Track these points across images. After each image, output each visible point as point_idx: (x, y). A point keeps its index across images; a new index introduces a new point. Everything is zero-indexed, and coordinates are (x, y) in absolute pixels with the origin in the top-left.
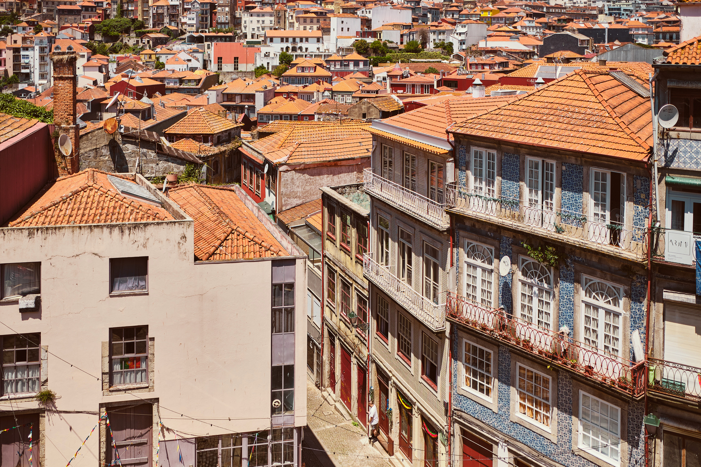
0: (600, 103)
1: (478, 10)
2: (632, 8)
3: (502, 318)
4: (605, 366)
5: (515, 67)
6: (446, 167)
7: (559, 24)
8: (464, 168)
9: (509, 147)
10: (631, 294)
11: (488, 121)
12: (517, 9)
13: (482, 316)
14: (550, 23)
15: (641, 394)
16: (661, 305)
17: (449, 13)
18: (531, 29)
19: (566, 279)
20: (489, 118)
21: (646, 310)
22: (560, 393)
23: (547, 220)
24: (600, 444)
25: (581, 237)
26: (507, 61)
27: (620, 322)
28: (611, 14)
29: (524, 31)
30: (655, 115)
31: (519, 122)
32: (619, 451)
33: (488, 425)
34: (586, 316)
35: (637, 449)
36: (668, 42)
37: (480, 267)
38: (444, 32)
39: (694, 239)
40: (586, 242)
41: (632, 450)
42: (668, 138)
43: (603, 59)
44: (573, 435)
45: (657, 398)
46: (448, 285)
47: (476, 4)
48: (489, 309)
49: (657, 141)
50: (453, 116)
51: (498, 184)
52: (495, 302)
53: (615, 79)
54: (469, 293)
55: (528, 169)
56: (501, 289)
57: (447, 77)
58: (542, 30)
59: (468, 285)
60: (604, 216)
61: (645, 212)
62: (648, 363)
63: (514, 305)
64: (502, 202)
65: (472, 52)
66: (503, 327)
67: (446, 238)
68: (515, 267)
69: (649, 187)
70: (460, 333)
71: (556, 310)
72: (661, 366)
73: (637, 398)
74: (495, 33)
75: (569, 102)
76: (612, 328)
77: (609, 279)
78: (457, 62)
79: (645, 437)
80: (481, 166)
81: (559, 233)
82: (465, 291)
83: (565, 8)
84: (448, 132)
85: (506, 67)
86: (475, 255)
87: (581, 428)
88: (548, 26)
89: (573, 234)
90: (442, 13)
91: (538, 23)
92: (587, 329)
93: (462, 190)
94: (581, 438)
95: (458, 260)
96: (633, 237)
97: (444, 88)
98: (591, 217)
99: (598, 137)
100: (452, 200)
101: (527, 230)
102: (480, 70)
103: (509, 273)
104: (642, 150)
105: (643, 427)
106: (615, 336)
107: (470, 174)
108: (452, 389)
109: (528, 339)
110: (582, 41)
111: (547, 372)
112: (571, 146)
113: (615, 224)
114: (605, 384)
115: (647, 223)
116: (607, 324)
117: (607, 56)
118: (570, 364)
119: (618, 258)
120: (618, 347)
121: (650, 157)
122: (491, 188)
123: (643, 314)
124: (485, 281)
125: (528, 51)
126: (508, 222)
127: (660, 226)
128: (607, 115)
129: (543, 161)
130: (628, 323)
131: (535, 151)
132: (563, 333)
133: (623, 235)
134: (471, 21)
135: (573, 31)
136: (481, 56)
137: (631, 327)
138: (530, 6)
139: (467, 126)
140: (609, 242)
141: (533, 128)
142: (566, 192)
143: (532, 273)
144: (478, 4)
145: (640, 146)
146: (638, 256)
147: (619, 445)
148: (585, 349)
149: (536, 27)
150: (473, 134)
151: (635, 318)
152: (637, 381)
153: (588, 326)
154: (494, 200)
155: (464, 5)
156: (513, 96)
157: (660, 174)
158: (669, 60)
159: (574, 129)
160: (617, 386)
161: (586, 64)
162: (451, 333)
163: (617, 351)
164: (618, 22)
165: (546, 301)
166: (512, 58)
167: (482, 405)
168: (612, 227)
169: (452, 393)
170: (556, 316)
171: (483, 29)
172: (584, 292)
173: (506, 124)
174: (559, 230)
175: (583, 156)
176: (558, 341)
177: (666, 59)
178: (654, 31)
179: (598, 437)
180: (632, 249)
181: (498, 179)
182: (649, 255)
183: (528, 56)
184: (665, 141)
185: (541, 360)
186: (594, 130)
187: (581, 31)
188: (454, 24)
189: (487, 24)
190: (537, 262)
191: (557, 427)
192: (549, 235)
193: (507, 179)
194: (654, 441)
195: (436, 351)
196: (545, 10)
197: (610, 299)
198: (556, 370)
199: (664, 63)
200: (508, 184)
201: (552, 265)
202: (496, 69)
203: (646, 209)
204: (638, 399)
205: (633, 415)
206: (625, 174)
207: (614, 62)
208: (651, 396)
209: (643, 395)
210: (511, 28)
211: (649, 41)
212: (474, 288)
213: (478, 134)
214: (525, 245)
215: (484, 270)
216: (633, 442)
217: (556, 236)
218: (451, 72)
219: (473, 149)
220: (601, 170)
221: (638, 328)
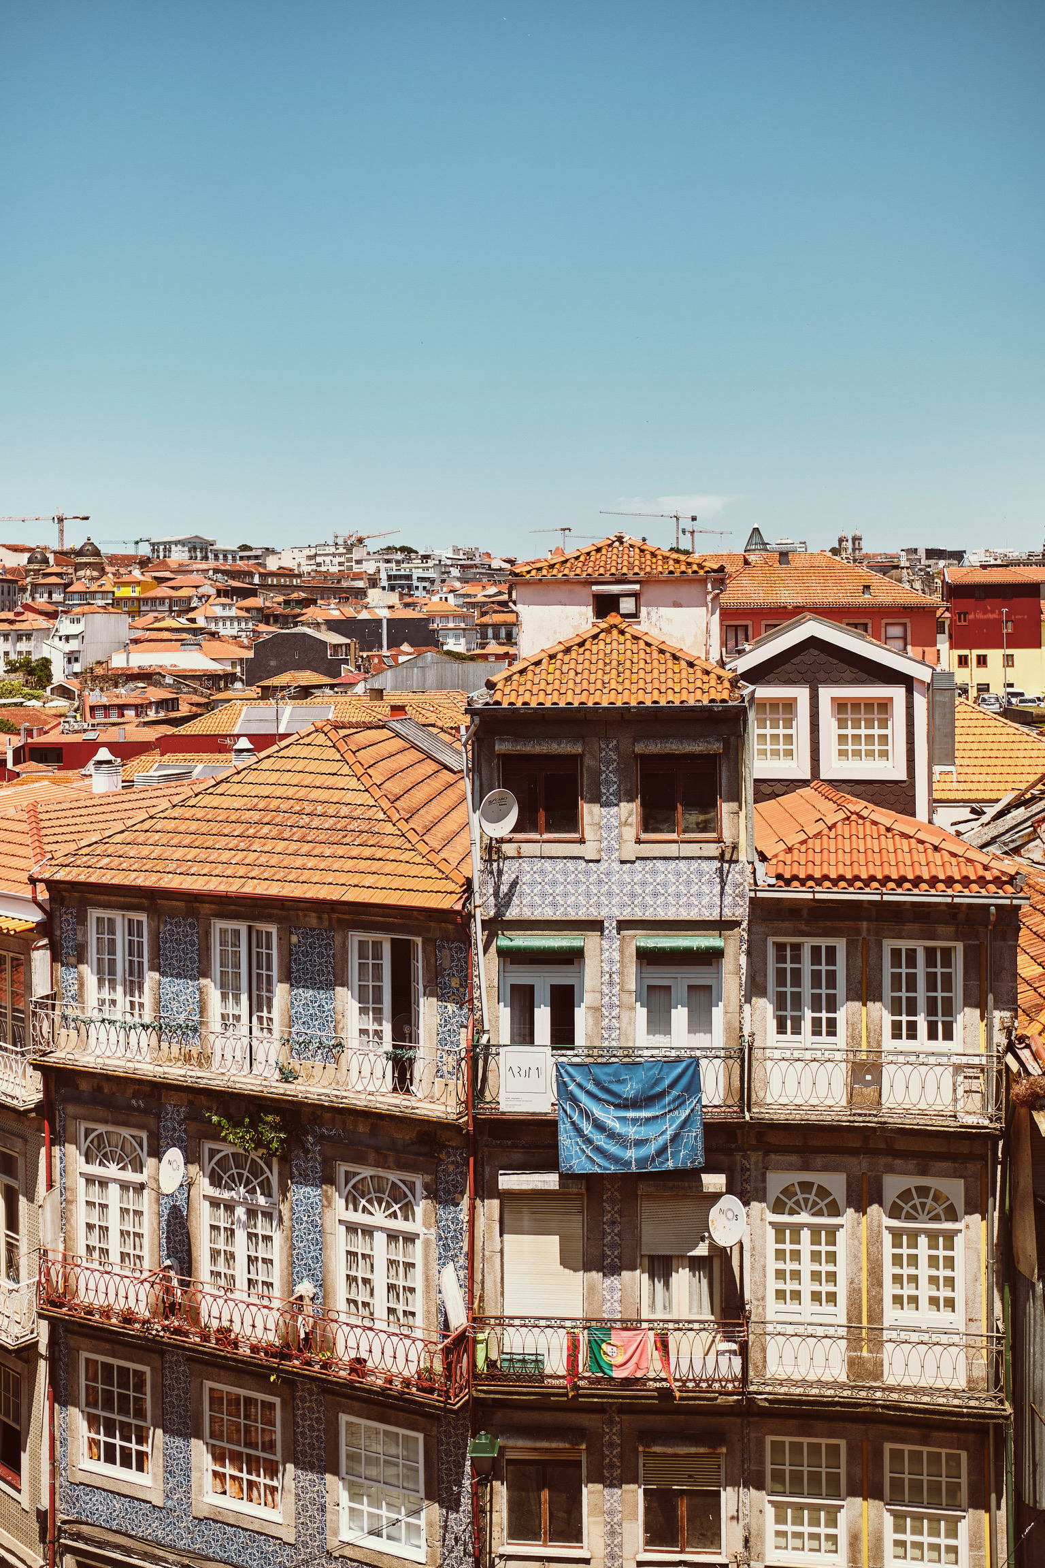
0: (367, 790)
1: (108, 582)
2: (434, 575)
3: (167, 1288)
4: (389, 1352)
5: (194, 709)
6: (29, 961)
7: (288, 611)
8: (73, 960)
9: (174, 903)
10: (437, 1190)
11: (127, 848)
12: (196, 578)
13: (122, 1293)
14: (268, 608)
15: (462, 1395)
16: (496, 1203)
17: (40, 590)
18: (228, 623)
19: (305, 1179)
20: (128, 840)
21: (467, 1218)
22: (300, 1430)
23: (260, 1056)
24: (384, 1522)
25: (334, 1085)
26: (175, 696)
27: (417, 1253)
28: (392, 588)
29: (212, 627)
30: (474, 812)
31: (197, 844)
32: (423, 1526)
33: (143, 1540)
34: (348, 1252)
35: (458, 1512)
36: (503, 644)
37: (115, 1180)
38: (29, 637)
39: (553, 1060)
40: (345, 1094)
41: (447, 1518)
42: (499, 857)
43: (377, 686)
44: (328, 1516)
45: (492, 1396)
46: (41, 1234)
47: (103, 569)
48: (137, 1274)
49: (478, 865)
50: (46, 840)
51: (151, 989)
52: (152, 1255)
53: (398, 735)
54: (91, 1244)
55: (218, 948)
56: (164, 1224)
57: (37, 739)
58: (250, 625)
59: (90, 1227)
60: (378, 1034)
61: (460, 1015)
62: (474, 1328)
63: (194, 1254)
64: (161, 1028)
65: (95, 679)
66: (170, 1309)
67: (35, 1124)
68: (194, 1169)
69: (466, 963)
70: (74, 1341)
71: (285, 1249)
72: (498, 1329)
73: (454, 1405)
74: (148, 635)
75: (302, 793)
76: (401, 1269)
77: (392, 1165)
78: (61, 704)
79: (471, 1484)
80: (112, 951)
81: (287, 1082)
82: (81, 1240)
83: (299, 576)
84: (33, 881)
85: (173, 710)
86: (105, 1155)
87: (344, 1496)
88: (265, 616)
89: (317, 1079)
90: (23, 590)
91: (241, 609)
92: (351, 1279)
93: (69, 1012)
94: (344, 1516)
95: (64, 1171)
96: (438, 1071)
97: (32, 765)
98: (352, 1039)
99: (363, 865)
100: (46, 1035)
101: (218, 1083)
102: (114, 719)
103: (181, 1185)
104: (451, 887)
105: (468, 1463)
106: (408, 1284)
107: (88, 973)
108: (57, 1476)
109: (226, 1324)
110: (336, 647)
111: (271, 1389)
112: (309, 889)
113: (401, 1047)
114: (390, 1389)
115: (464, 1038)
116: (391, 1262)
117: (386, 680)
118: (317, 1363)
119: (410, 1118)
120: (414, 1306)
121: (468, 899)
122: (136, 999)
123: (461, 1228)
124: (127, 1210)
125: (221, 673)
126: (176, 1072)
127: (489, 1041)
128: (382, 816)
129: (250, 928)
130: (432, 1251)
131: (232, 907)
132: (301, 1298)
133: (418, 1068)
134: (92, 608)
135: (317, 625)
136: (116, 687)
137: (440, 1259)
138: (224, 572)
139: (78, 863)
140: (390, 1087)
141: (226, 856)
142: (301, 991)
143: (232, 1178)
144: (108, 569)
145: (447, 878)
146: (449, 1110)
147: (423, 1514)
148: (347, 1324)
149: (239, 619)
150: (92, 879)
151: (446, 1238)
152: (453, 1371)
153: (353, 1273)
154: (142, 1025)
155: (76, 571)
156: (185, 782)
157: (486, 932)
158: (498, 697)
159: (315, 852)
160: (414, 1390)
161: (342, 700)
162: (52, 1343)
163: (413, 1314)
164: (407, 605)
165: (265, 1233)
166: (185, 690)
167: (126, 1496)
168: (396, 1055)
169: (57, 1485)
170: (285, 1264)
171: (119, 626)
172: (343, 1201)
173: (168, 852)
174: (287, 1076)
175: (333, 910)
176: (292, 1316)
177: (491, 696)
178: (477, 622)
179: (379, 1507)
180: (437, 1095)
181: (151, 977)
182: (470, 1104)
183: (222, 684)
184: (495, 865)
185: (257, 1365)
186: (355, 852)
187: (333, 626)
188: (53, 615)
189: (129, 613)
190: (241, 1151)
191: (294, 1507)
192: (265, 1090)
193: (172, 976)
194: (488, 1488)
195: (17, 1394)
196: (256, 580)
197: (396, 1207)
198: (290, 1382)
199: (487, 704)
200: (173, 986)
201: (274, 1155)
202: (152, 715)
203: (461, 1008)
204: (456, 1407)
205: (448, 1444)
206: (419, 940)
207: (399, 693)
208: (482, 1395)
209: (467, 1397)
210: (183, 622)
211: (467, 643)
212: (104, 1230)
213: (104, 880)
214: (215, 1119)
215: (124, 1186)
216: (450, 1501)
217: (282, 1088)
218: (46, 728)
219: (94, 914)
220: (370, 937)
221: (453, 1258)
